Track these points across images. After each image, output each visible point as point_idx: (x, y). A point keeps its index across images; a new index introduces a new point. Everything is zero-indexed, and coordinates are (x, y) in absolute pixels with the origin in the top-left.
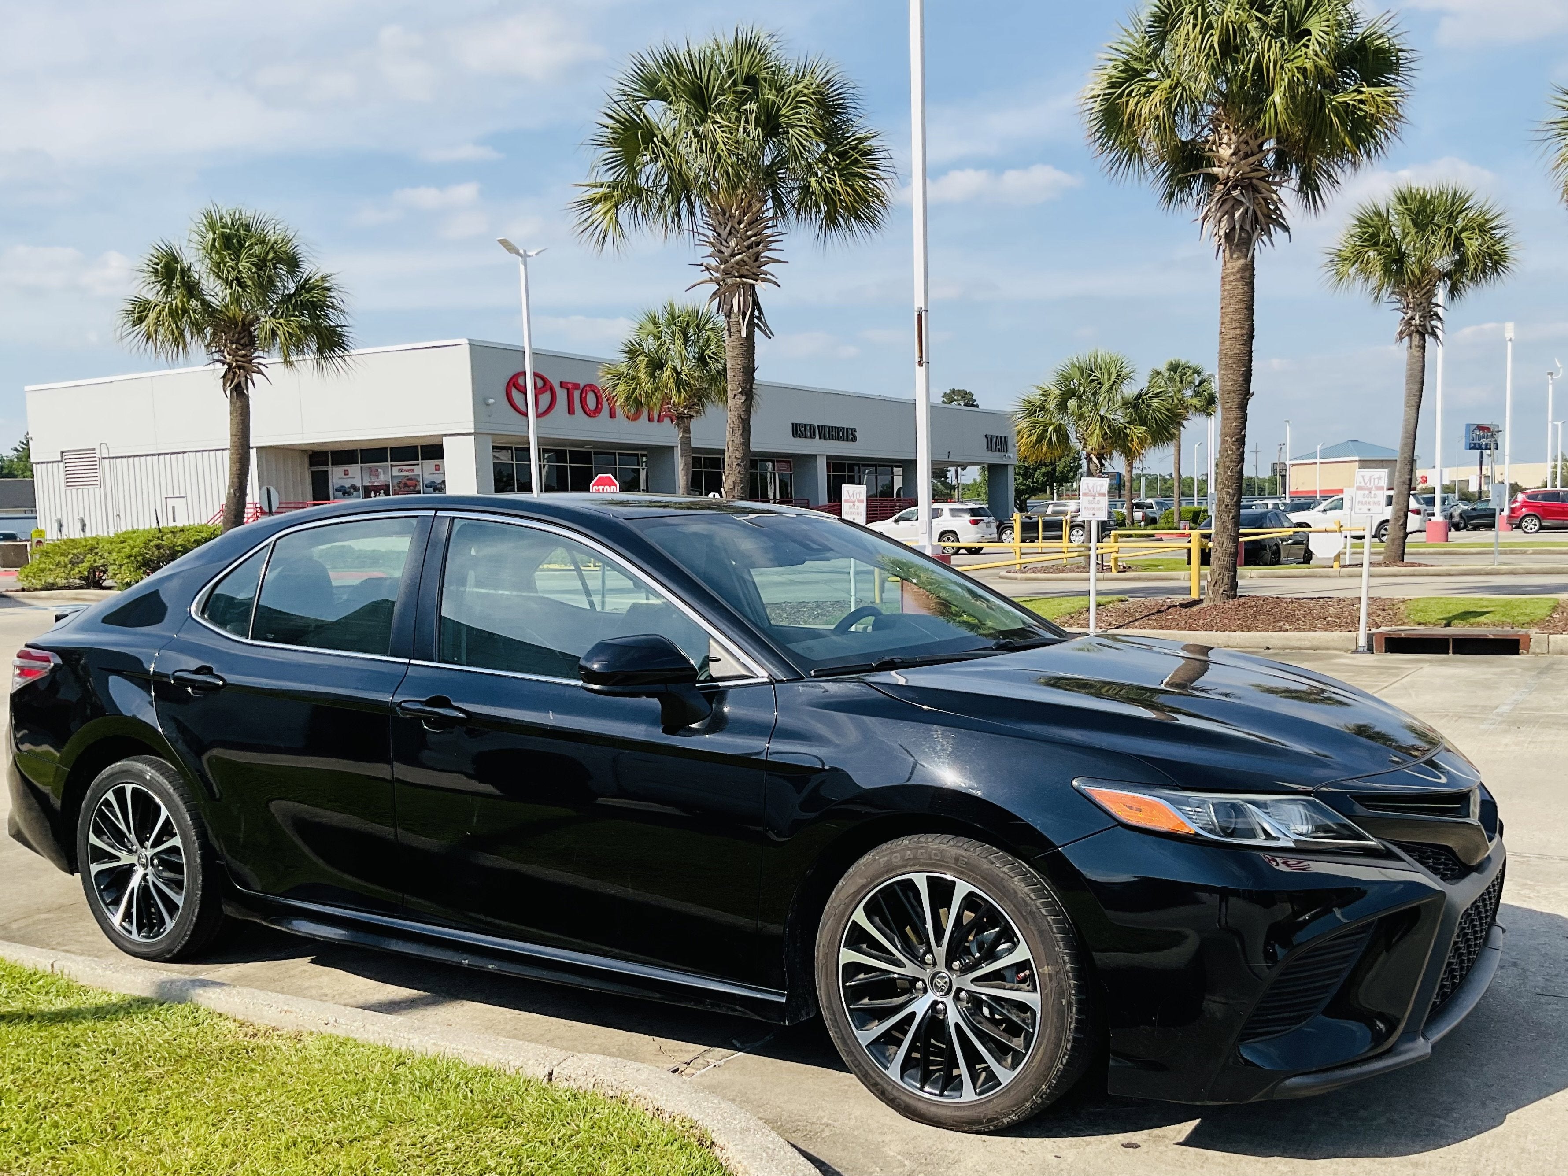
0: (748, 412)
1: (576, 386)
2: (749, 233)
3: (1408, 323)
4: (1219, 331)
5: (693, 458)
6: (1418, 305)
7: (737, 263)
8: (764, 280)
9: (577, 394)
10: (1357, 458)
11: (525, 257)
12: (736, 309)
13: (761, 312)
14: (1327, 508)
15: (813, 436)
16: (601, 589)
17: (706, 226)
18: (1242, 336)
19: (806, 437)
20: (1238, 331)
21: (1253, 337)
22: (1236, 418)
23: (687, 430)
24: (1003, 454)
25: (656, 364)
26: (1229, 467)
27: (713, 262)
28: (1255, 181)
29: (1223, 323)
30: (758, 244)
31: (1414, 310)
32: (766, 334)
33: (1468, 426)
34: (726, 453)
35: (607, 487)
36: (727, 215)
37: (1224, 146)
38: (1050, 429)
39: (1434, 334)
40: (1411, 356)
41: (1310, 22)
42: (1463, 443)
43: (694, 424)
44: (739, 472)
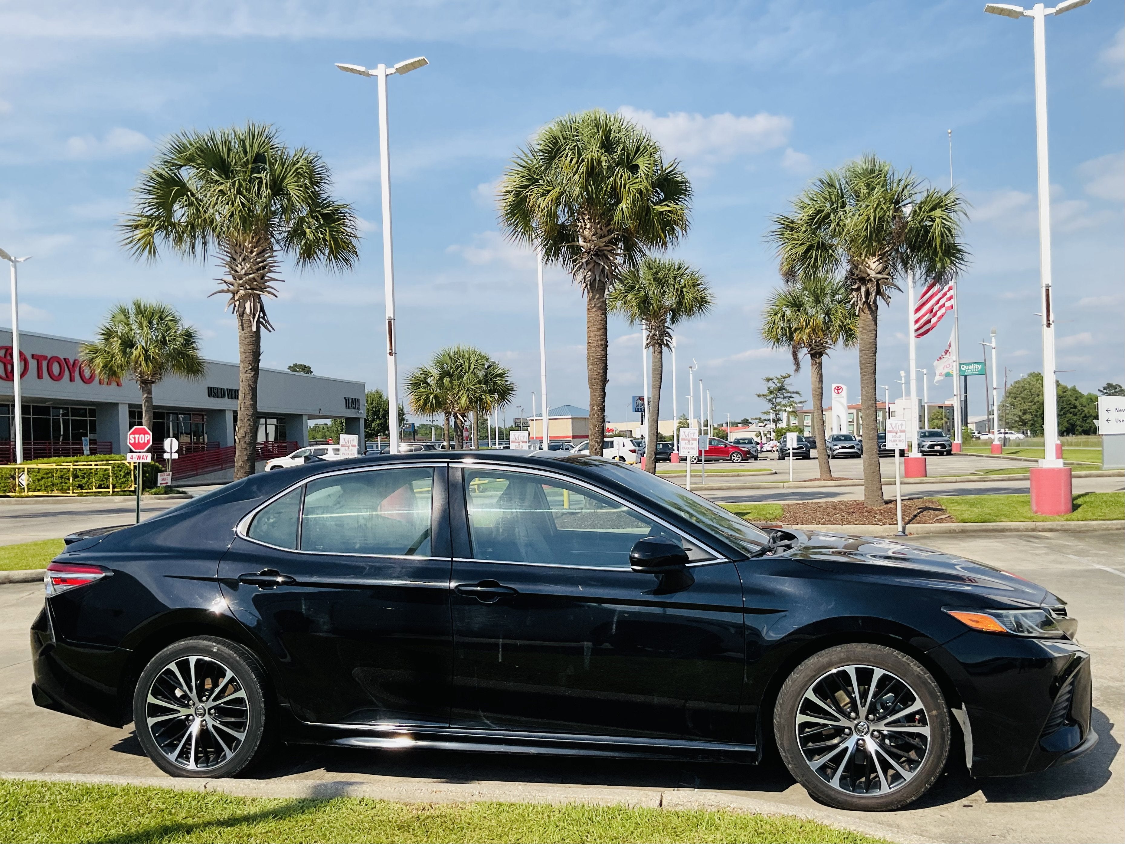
0: (255, 382)
1: (45, 358)
2: (259, 260)
3: (653, 337)
4: (586, 341)
5: (154, 413)
6: (658, 327)
7: (250, 280)
8: (269, 292)
9: (45, 364)
10: (570, 417)
11: (15, 262)
12: (248, 311)
13: (265, 314)
14: (581, 448)
15: (223, 396)
16: (136, 508)
17: (225, 253)
18: (602, 345)
19: (218, 397)
20: (599, 342)
21: (607, 346)
22: (600, 395)
23: (150, 392)
24: (357, 410)
25: (128, 344)
26: (596, 426)
27: (230, 279)
28: (606, 252)
29: (589, 337)
30: (264, 268)
31: (655, 330)
32: (268, 329)
33: (634, 397)
34: (239, 412)
35: (142, 435)
36: (242, 246)
37: (587, 230)
38: (432, 396)
39: (667, 345)
40: (655, 357)
41: (639, 160)
42: (631, 408)
43: (155, 388)
44: (249, 425)
